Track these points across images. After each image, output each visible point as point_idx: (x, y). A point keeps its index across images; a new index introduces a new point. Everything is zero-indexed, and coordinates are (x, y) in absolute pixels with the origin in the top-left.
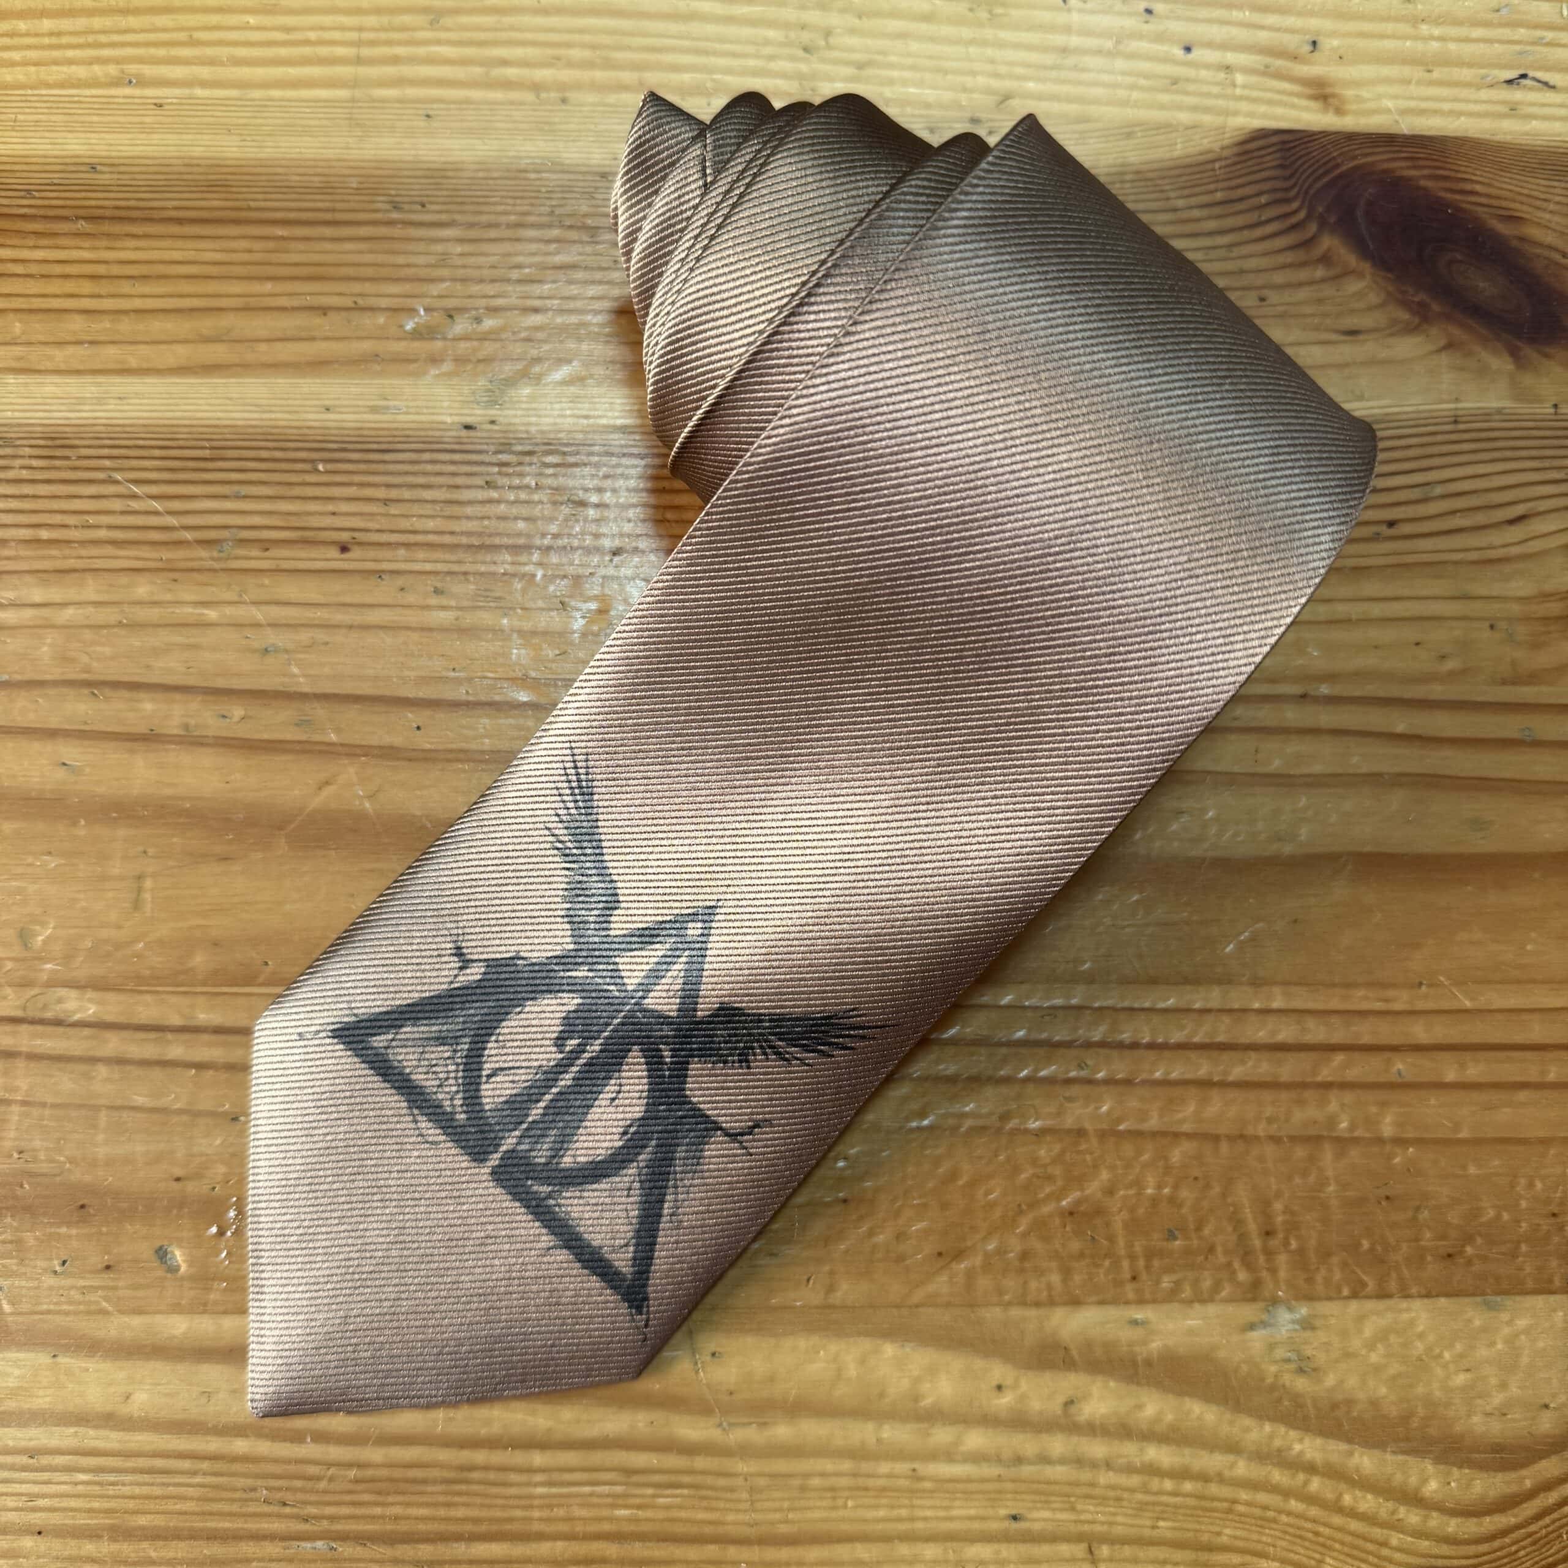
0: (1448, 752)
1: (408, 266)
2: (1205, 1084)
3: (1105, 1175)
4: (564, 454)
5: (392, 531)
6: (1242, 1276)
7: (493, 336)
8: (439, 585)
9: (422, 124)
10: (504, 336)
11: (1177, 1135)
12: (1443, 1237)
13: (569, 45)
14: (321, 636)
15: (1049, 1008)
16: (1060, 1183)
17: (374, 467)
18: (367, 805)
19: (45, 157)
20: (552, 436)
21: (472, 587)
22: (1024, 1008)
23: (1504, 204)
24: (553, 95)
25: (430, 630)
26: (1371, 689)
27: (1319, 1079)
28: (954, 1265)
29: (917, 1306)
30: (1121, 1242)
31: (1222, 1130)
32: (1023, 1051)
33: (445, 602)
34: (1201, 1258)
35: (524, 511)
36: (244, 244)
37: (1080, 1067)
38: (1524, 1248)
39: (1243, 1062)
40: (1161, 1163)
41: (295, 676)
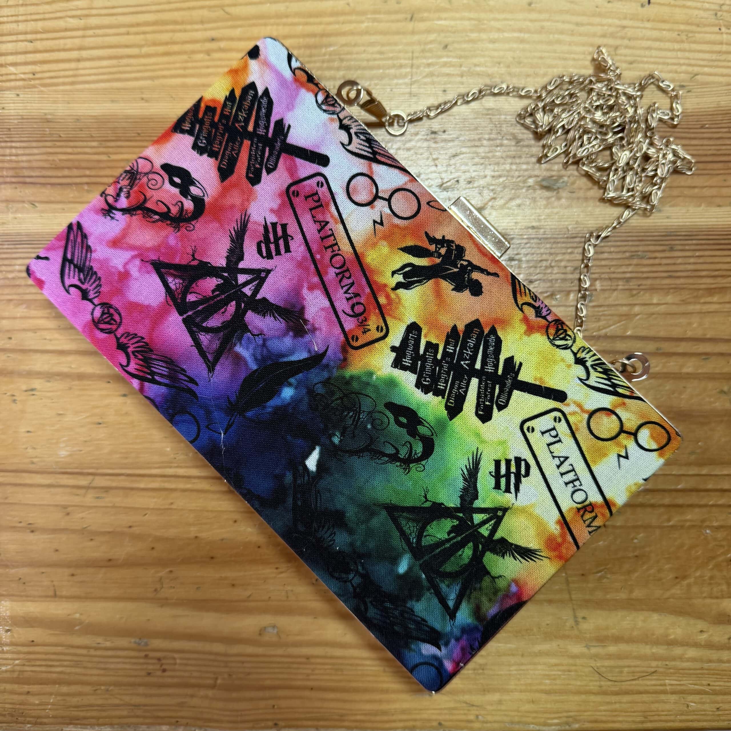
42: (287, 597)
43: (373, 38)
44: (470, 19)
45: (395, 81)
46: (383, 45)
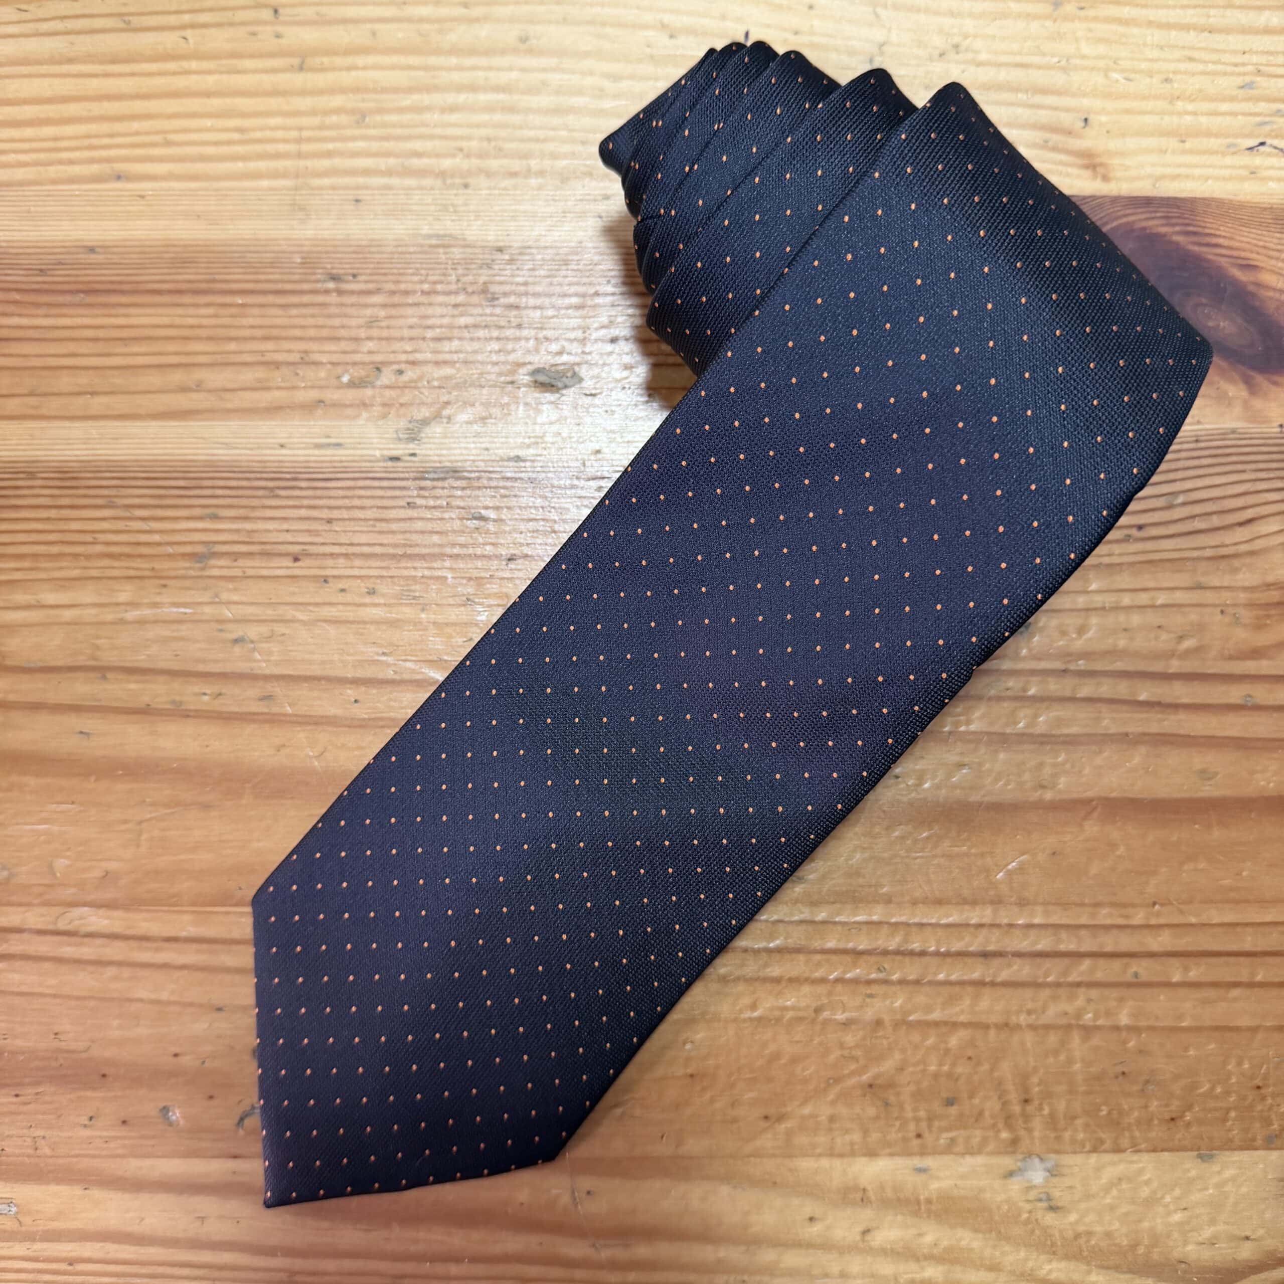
0: (1182, 716)
1: (343, 327)
2: (980, 984)
3: (897, 1056)
4: (469, 479)
5: (334, 544)
6: (1005, 1135)
7: (413, 385)
8: (371, 586)
9: (352, 207)
10: (420, 385)
11: (954, 1026)
12: (1167, 1105)
13: (469, 138)
14: (280, 629)
15: (855, 923)
16: (862, 1062)
17: (319, 493)
18: (316, 764)
19: (53, 241)
20: (460, 464)
21: (398, 588)
22: (835, 923)
23: (1243, 254)
24: (458, 181)
25: (365, 623)
26: (1119, 665)
27: (1070, 979)
28: (777, 1125)
29: (748, 1156)
30: (908, 1107)
31: (993, 1019)
32: (834, 958)
33: (377, 601)
34: (973, 1120)
35: (437, 526)
36: (210, 311)
37: (879, 970)
38: (1233, 1114)
39: (1009, 965)
40: (943, 1046)
41: (259, 661)
42: (36, 1149)
43: (228, 102)
44: (410, 68)
45: (265, 183)
46: (243, 115)
